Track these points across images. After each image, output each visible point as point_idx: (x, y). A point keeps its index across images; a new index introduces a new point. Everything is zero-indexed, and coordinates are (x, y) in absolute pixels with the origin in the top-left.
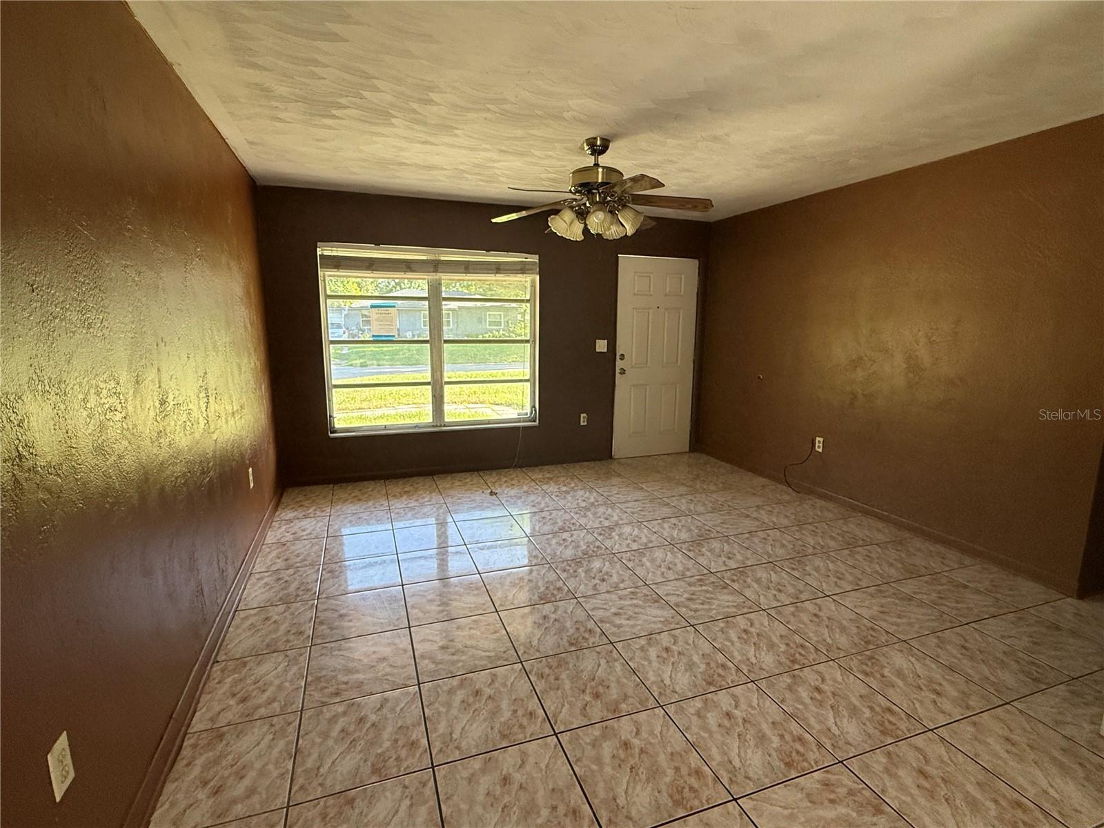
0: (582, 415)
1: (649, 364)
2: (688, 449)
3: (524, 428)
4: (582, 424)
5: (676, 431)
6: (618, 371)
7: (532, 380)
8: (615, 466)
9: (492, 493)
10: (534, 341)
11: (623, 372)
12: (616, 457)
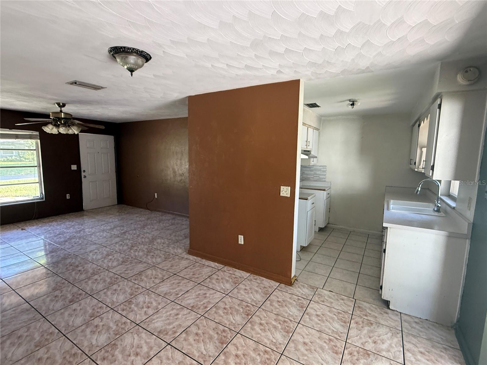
0: (67, 195)
1: (97, 173)
2: (116, 203)
3: (37, 202)
4: (67, 198)
5: (111, 197)
6: (83, 177)
7: (40, 182)
8: (85, 213)
9: (22, 229)
10: (39, 166)
11: (85, 177)
12: (86, 209)
